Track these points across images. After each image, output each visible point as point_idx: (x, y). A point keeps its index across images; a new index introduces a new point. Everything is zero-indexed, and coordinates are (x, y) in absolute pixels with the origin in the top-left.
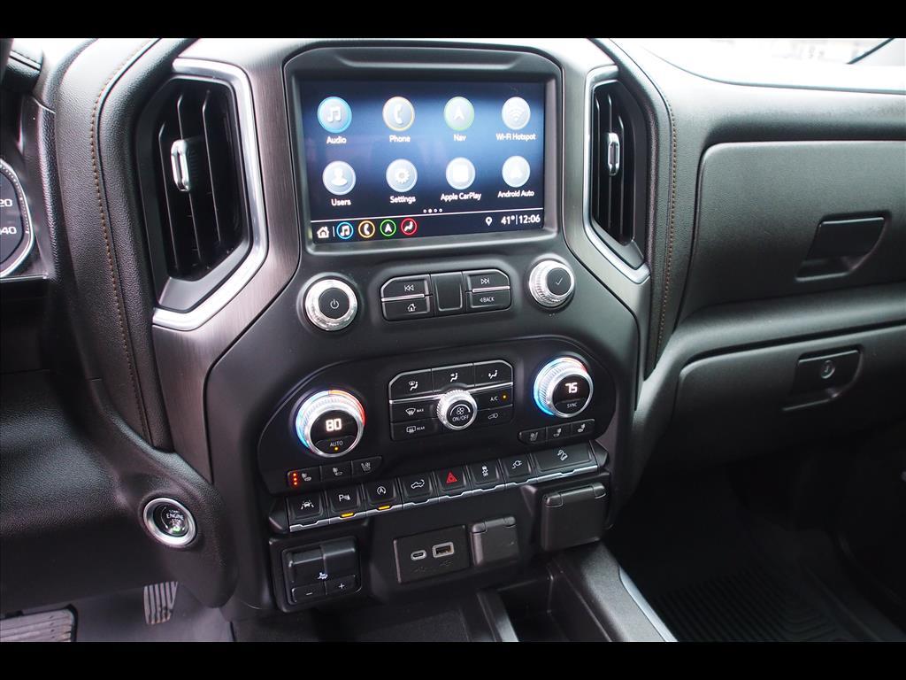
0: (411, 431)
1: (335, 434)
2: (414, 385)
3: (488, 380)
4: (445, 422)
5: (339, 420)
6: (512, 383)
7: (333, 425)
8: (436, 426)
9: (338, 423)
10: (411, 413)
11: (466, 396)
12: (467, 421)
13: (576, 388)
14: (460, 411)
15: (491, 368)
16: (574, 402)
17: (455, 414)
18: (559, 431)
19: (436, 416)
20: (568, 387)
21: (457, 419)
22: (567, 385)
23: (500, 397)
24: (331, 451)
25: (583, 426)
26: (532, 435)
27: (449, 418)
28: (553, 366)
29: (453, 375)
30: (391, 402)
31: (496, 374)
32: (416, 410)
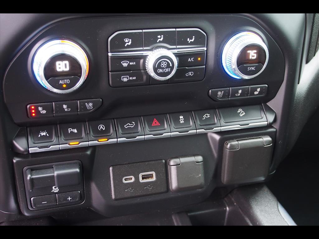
0: (125, 80)
1: (63, 75)
2: (128, 42)
3: (187, 43)
4: (153, 74)
5: (67, 62)
6: (205, 49)
7: (62, 66)
8: (145, 77)
9: (66, 65)
10: (125, 65)
11: (170, 54)
12: (169, 73)
13: (255, 55)
14: (164, 65)
15: (190, 34)
16: (253, 66)
17: (159, 67)
18: (240, 91)
19: (145, 69)
20: (249, 54)
21: (161, 71)
22: (248, 52)
23: (196, 59)
24: (60, 87)
25: (259, 90)
26: (219, 93)
27: (155, 70)
28: (238, 38)
29: (159, 37)
30: (110, 54)
31: (193, 39)
32: (129, 63)
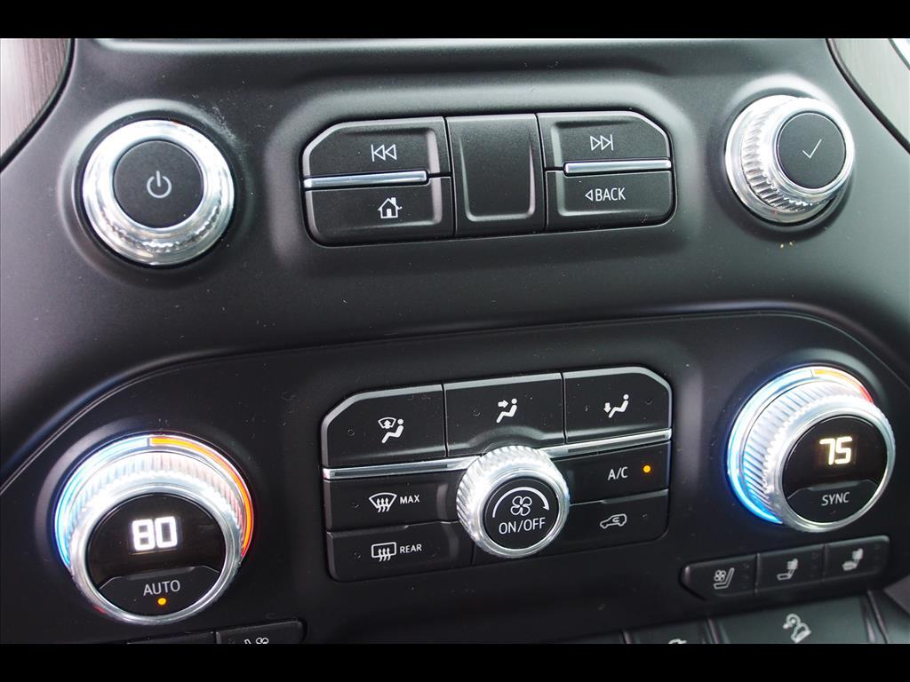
0: (384, 555)
1: (158, 560)
2: (393, 428)
3: (604, 420)
4: (477, 534)
5: (171, 521)
6: (668, 433)
7: (152, 535)
8: (454, 545)
9: (166, 528)
10: (383, 505)
11: (540, 464)
12: (539, 534)
13: (848, 451)
14: (521, 507)
15: (613, 390)
16: (840, 491)
17: (505, 514)
18: (793, 565)
19: (453, 515)
20: (827, 447)
21: (510, 527)
22: (823, 442)
23: (634, 471)
24: (147, 606)
25: (858, 555)
26: (720, 575)
27: (489, 524)
28: (784, 390)
29: (503, 404)
30: (327, 473)
31: (625, 404)
32: (398, 499)
